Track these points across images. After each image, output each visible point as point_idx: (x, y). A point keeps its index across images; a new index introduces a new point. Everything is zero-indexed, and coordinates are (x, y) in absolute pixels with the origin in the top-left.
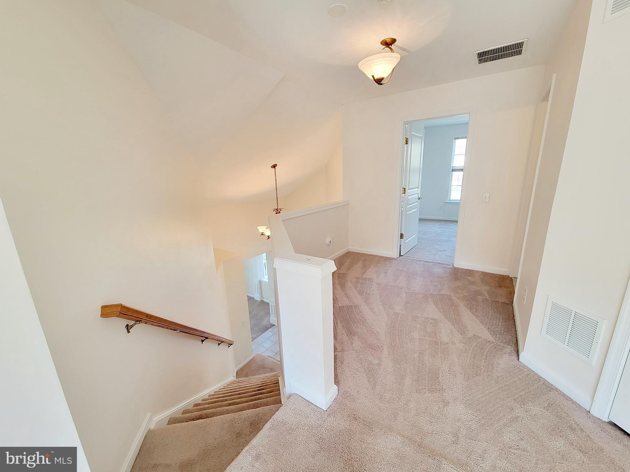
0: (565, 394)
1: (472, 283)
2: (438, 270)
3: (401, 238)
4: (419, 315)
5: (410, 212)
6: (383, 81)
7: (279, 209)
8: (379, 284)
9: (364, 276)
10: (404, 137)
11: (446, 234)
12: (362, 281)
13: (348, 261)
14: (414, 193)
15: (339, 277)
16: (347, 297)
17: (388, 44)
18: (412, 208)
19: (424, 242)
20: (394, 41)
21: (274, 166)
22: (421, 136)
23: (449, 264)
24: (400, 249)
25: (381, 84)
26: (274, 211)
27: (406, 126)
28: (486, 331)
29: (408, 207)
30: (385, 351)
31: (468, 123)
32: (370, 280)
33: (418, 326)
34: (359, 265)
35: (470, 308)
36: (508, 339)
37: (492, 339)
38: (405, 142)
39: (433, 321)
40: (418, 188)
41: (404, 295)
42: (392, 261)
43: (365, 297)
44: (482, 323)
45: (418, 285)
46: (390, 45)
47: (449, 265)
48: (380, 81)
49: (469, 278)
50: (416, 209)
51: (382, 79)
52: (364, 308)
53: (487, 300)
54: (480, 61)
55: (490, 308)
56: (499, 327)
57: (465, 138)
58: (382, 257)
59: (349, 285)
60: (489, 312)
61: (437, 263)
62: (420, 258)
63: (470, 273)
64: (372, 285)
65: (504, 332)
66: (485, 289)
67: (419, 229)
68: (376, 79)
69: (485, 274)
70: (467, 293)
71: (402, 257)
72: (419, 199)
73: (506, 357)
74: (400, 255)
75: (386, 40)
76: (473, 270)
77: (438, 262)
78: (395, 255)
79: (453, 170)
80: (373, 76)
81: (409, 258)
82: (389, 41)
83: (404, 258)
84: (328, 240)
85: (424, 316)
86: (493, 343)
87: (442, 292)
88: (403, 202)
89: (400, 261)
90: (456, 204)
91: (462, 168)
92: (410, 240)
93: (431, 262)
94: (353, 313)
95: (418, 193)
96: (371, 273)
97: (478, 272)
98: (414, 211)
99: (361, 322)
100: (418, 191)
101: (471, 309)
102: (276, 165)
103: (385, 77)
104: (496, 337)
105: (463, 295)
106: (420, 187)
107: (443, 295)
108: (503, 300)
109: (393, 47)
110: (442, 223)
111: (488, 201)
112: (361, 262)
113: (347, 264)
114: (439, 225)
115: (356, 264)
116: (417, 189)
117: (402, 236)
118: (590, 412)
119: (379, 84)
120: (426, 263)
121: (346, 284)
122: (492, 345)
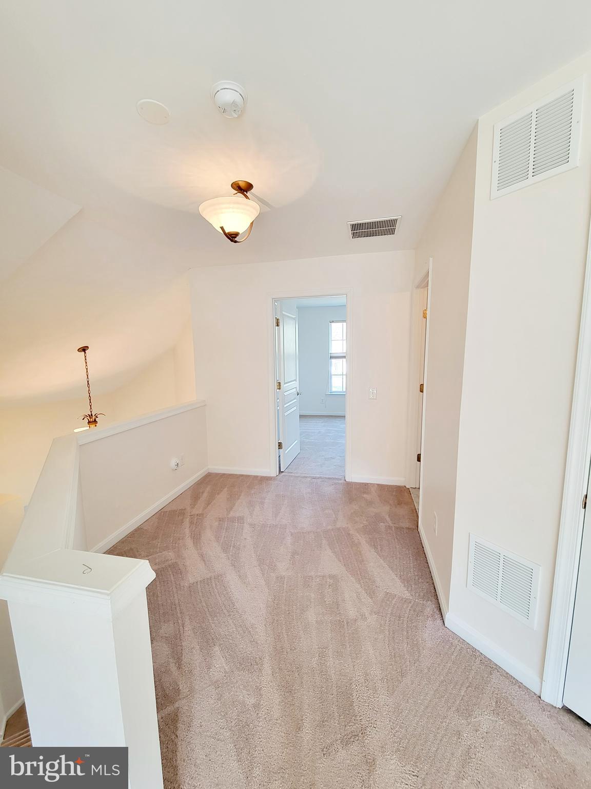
0: (507, 673)
1: (370, 503)
2: (328, 489)
3: (279, 449)
4: (313, 573)
5: (289, 412)
6: (237, 237)
7: (93, 415)
8: (252, 525)
9: (232, 514)
10: (274, 318)
11: (331, 435)
12: (227, 524)
13: (208, 489)
14: (291, 386)
15: (191, 523)
16: (204, 560)
17: (243, 189)
18: (289, 408)
19: (308, 448)
20: (250, 187)
21: (84, 349)
22: (294, 317)
23: (340, 477)
24: (280, 464)
25: (236, 242)
26: (83, 419)
27: (276, 304)
28: (398, 582)
29: (285, 406)
30: (267, 668)
31: (345, 305)
32: (241, 520)
33: (313, 595)
34: (223, 496)
35: (374, 544)
36: (426, 590)
37: (407, 595)
38: (275, 324)
39: (332, 581)
40: (295, 380)
41: (289, 540)
42: (270, 481)
43: (232, 556)
44: (392, 568)
45: (306, 518)
46: (244, 191)
47: (341, 479)
48: (233, 237)
49: (365, 496)
50: (295, 408)
51: (237, 234)
52: (232, 579)
53: (390, 527)
54: (355, 235)
55: (396, 540)
56: (412, 570)
57: (344, 321)
58: (256, 477)
59: (208, 535)
60: (396, 548)
61: (326, 478)
62: (305, 474)
63: (364, 487)
64: (242, 529)
65: (419, 579)
66: (384, 510)
67: (300, 429)
68: (228, 233)
69: (381, 487)
70: (367, 520)
71: (283, 474)
72: (298, 394)
73: (429, 623)
74: (280, 472)
75: (238, 183)
76: (368, 484)
77: (327, 476)
78: (272, 472)
79: (331, 357)
80: (222, 228)
81: (291, 474)
82: (242, 185)
83: (285, 476)
84: (173, 463)
85: (319, 574)
86: (410, 602)
87: (339, 525)
88: (278, 399)
89: (281, 482)
90: (342, 396)
91: (344, 355)
92: (292, 449)
93: (319, 478)
94: (213, 594)
95: (296, 388)
96: (241, 509)
97: (373, 485)
98: (294, 410)
99: (225, 611)
100: (296, 384)
101: (375, 547)
102: (88, 347)
103: (240, 233)
104: (411, 589)
105: (362, 525)
106: (298, 380)
107: (339, 529)
108: (406, 524)
109: (248, 194)
110: (326, 419)
111: (375, 398)
112: (226, 489)
113: (205, 495)
114: (322, 423)
115: (218, 494)
116: (295, 382)
117: (280, 445)
118: (540, 698)
119: (232, 241)
120: (314, 480)
121: (202, 535)
122: (410, 605)
